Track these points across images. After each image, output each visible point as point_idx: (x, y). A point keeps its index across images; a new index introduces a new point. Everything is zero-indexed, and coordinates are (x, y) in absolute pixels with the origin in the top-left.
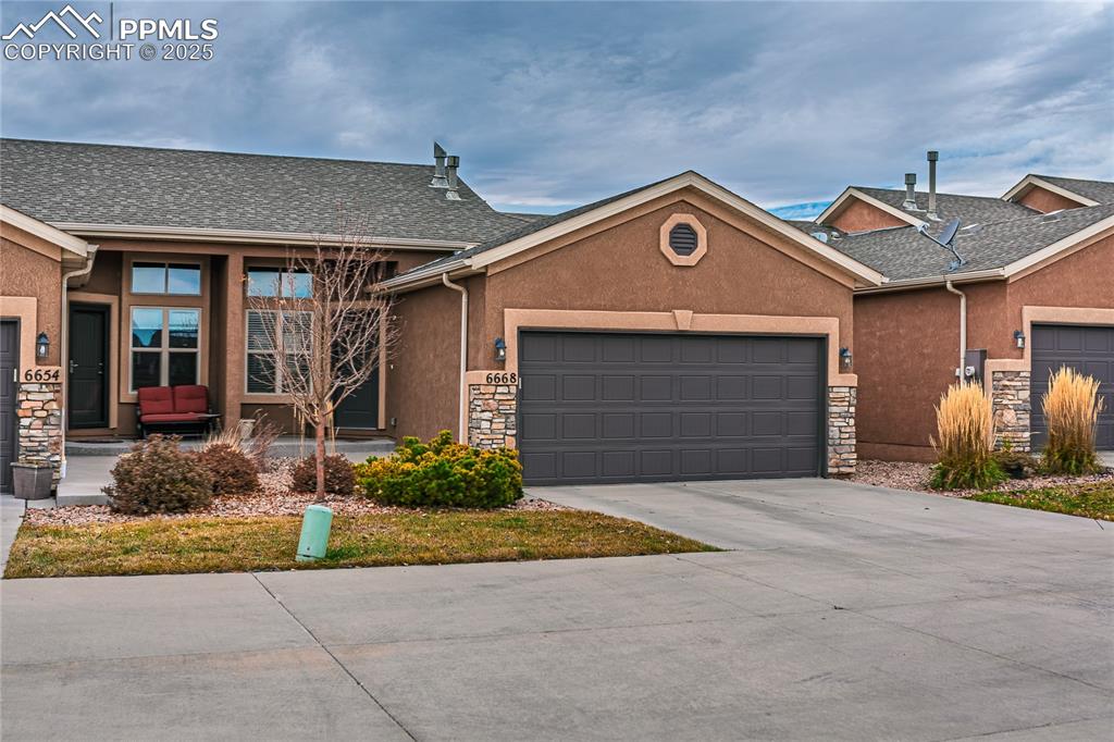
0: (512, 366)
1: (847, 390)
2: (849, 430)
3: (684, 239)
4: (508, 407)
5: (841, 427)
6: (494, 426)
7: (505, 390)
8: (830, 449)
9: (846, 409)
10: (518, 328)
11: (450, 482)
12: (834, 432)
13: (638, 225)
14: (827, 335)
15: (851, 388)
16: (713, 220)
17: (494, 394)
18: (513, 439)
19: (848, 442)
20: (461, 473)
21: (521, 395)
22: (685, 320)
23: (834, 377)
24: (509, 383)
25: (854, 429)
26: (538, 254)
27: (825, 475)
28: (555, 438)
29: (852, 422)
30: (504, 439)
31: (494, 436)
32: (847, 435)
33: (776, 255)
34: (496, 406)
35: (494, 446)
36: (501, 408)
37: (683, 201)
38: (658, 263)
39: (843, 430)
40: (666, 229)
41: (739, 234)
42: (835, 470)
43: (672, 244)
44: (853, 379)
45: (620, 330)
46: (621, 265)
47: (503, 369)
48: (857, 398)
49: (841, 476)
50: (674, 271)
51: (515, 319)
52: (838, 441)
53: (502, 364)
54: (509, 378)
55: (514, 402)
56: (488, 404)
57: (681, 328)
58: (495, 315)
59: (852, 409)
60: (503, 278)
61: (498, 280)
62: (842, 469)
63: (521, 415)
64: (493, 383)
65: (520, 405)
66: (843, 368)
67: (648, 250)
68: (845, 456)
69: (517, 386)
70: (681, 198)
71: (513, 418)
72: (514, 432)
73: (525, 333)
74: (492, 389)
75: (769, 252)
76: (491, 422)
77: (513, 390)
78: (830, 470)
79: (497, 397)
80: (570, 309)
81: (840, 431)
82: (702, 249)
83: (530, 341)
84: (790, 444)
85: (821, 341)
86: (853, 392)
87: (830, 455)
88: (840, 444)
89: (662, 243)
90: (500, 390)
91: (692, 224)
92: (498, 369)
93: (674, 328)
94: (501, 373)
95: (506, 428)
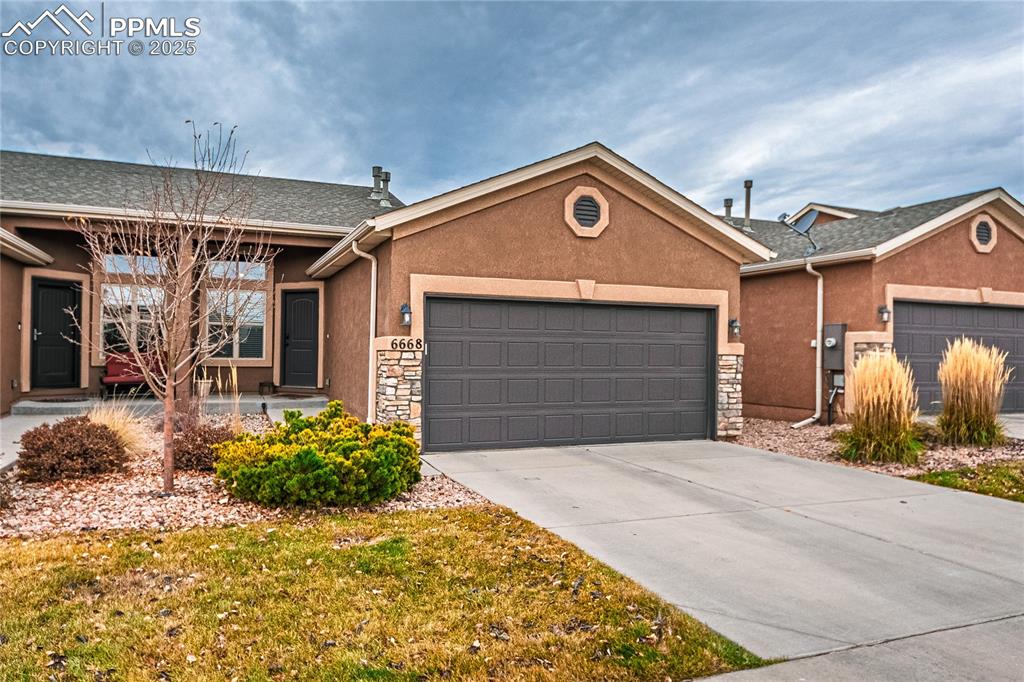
0: (418, 332)
1: (735, 358)
2: (736, 395)
3: (587, 211)
4: (414, 373)
5: (729, 392)
6: (399, 392)
7: (410, 355)
8: (719, 412)
9: (734, 375)
10: (425, 293)
11: (319, 476)
12: (722, 398)
13: (544, 195)
14: (718, 306)
15: (738, 356)
16: (615, 194)
17: (399, 360)
18: (419, 405)
19: (735, 406)
20: (334, 464)
21: (427, 362)
22: (589, 290)
23: (723, 346)
24: (415, 349)
25: (740, 395)
26: (445, 219)
27: (714, 437)
28: (462, 403)
29: (739, 388)
30: (409, 405)
31: (398, 403)
32: (735, 401)
33: (672, 230)
34: (401, 372)
35: (399, 413)
36: (406, 374)
37: (587, 174)
38: (562, 234)
39: (731, 395)
40: (570, 201)
41: (639, 209)
42: (724, 433)
43: (576, 215)
44: (740, 348)
45: (525, 297)
46: (527, 234)
47: (409, 335)
48: (744, 365)
49: (730, 438)
50: (578, 243)
51: (421, 284)
52: (727, 406)
53: (407, 329)
54: (415, 343)
55: (420, 368)
56: (392, 370)
57: (584, 297)
58: (401, 280)
59: (739, 376)
60: (409, 243)
61: (405, 245)
62: (731, 432)
63: (427, 380)
64: (399, 348)
65: (426, 371)
66: (731, 338)
67: (553, 220)
68: (732, 420)
69: (423, 352)
70: (585, 172)
71: (418, 384)
72: (420, 398)
73: (431, 299)
74: (397, 355)
75: (666, 227)
76: (396, 388)
77: (419, 355)
78: (720, 433)
79: (402, 363)
80: (476, 276)
81: (729, 397)
82: (604, 221)
83: (436, 307)
84: (684, 409)
85: (711, 312)
86: (740, 360)
87: (719, 419)
88: (728, 409)
89: (566, 214)
90: (405, 355)
91: (595, 197)
92: (404, 334)
93: (577, 297)
94: (407, 338)
95: (411, 394)
